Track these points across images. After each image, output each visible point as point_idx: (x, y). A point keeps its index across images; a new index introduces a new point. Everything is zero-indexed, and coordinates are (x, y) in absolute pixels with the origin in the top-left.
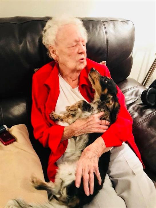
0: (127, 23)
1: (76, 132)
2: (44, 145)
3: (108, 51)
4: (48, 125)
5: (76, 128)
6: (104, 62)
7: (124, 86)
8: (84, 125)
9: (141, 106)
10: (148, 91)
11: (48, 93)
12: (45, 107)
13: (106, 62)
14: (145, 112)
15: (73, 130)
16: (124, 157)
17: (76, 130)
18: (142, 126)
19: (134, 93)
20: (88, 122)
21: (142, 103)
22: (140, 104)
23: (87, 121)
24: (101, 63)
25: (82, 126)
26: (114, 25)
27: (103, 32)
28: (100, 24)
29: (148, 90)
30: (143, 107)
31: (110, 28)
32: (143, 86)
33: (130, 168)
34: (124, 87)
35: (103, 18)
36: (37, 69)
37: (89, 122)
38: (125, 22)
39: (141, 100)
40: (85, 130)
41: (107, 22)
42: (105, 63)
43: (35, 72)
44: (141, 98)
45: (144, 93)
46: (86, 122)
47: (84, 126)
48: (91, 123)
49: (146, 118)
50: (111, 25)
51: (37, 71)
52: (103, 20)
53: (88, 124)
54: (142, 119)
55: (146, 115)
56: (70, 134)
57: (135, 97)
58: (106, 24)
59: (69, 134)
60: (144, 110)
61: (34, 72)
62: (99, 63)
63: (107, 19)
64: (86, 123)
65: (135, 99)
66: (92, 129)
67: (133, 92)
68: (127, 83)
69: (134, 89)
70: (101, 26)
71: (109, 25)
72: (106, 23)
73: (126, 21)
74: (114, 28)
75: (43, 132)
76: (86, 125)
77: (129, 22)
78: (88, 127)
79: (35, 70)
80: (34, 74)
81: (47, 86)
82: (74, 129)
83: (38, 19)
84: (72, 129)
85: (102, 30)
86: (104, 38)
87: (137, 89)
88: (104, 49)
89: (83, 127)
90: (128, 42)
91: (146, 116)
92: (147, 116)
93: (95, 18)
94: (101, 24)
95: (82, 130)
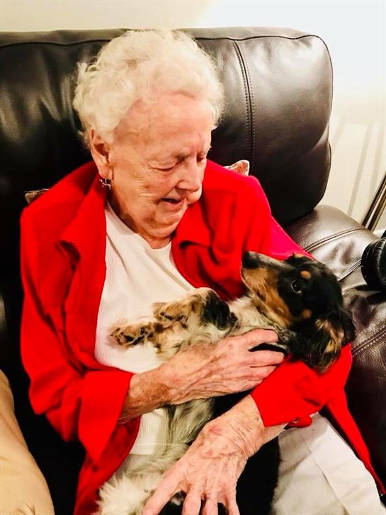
0: (308, 44)
1: (173, 392)
2: (66, 436)
3: (252, 128)
4: (77, 369)
5: (176, 381)
6: (244, 163)
7: (307, 232)
8: (200, 370)
9: (363, 294)
10: (382, 248)
11: (74, 268)
12: (64, 314)
13: (248, 162)
14: (374, 312)
15: (162, 385)
16: (317, 465)
17: (173, 386)
18: (369, 358)
19: (340, 253)
20: (212, 361)
21: (363, 283)
22: (359, 288)
23: (211, 358)
24: (232, 168)
25: (194, 373)
26: (269, 50)
27: (236, 73)
28: (224, 49)
29: (380, 244)
30: (368, 298)
31: (256, 60)
32: (365, 229)
33: (338, 500)
34: (309, 234)
35: (232, 30)
36: (34, 193)
37: (215, 360)
38: (302, 41)
39: (361, 274)
40: (202, 387)
41: (247, 44)
42: (245, 165)
43: (28, 201)
44: (360, 268)
45: (370, 252)
46: (205, 362)
47: (199, 373)
48: (222, 363)
49: (380, 331)
50: (260, 50)
51: (33, 199)
52: (233, 36)
53: (214, 367)
54: (367, 334)
55: (378, 323)
56: (154, 397)
57: (343, 267)
58: (244, 49)
59: (150, 398)
60: (372, 307)
61: (24, 204)
62: (227, 167)
63: (245, 31)
64: (206, 365)
65: (344, 271)
66: (225, 383)
67: (335, 251)
68: (317, 223)
69: (340, 241)
70: (228, 54)
71: (252, 49)
72: (242, 45)
73: (303, 39)
74: (270, 60)
75: (61, 391)
76: (205, 372)
77: (314, 41)
78: (214, 377)
79: (27, 195)
80: (25, 210)
81: (67, 246)
82: (167, 383)
83: (32, 38)
84: (161, 382)
85: (233, 67)
86: (238, 90)
87: (347, 240)
88: (242, 124)
89: (197, 377)
90: (315, 97)
91: (379, 326)
92: (381, 323)
93: (210, 31)
94: (229, 49)
95: (192, 385)
